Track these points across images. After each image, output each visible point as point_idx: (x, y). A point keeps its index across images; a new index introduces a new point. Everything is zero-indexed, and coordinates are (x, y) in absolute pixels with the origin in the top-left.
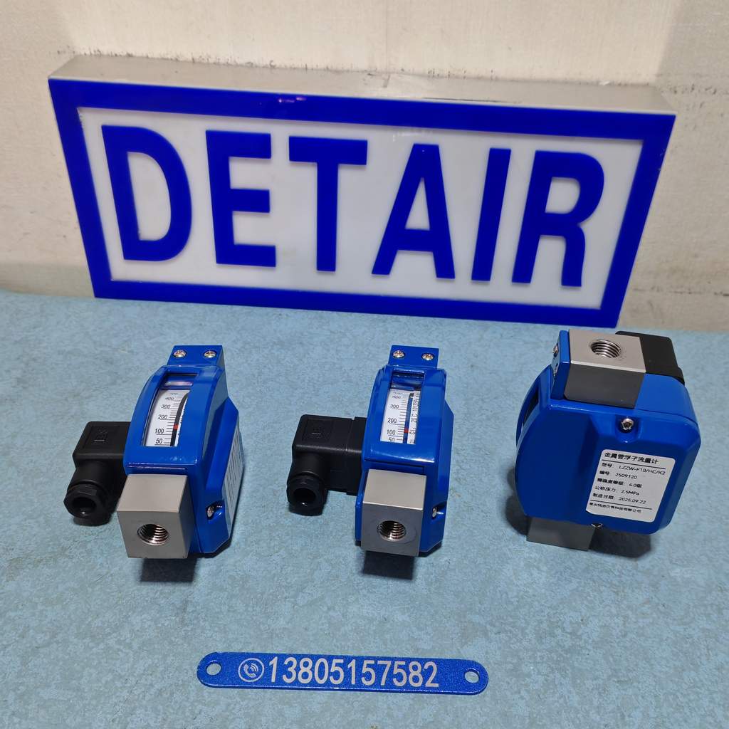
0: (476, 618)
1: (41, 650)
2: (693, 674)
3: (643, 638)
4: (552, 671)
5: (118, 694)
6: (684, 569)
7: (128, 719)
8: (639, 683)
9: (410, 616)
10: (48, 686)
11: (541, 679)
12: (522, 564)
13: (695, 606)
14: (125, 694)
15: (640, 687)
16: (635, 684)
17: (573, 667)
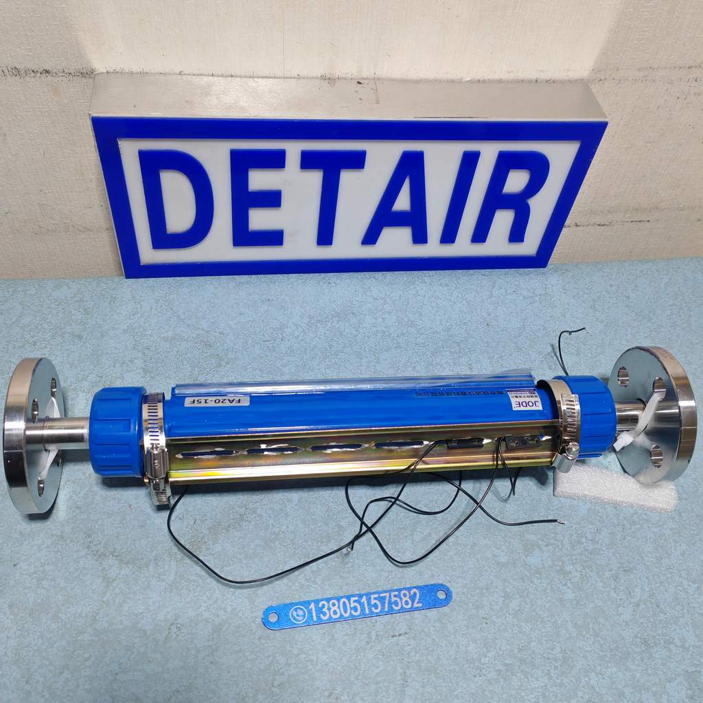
4: (585, 569)
11: (578, 574)
16: (634, 571)
17: (596, 564)
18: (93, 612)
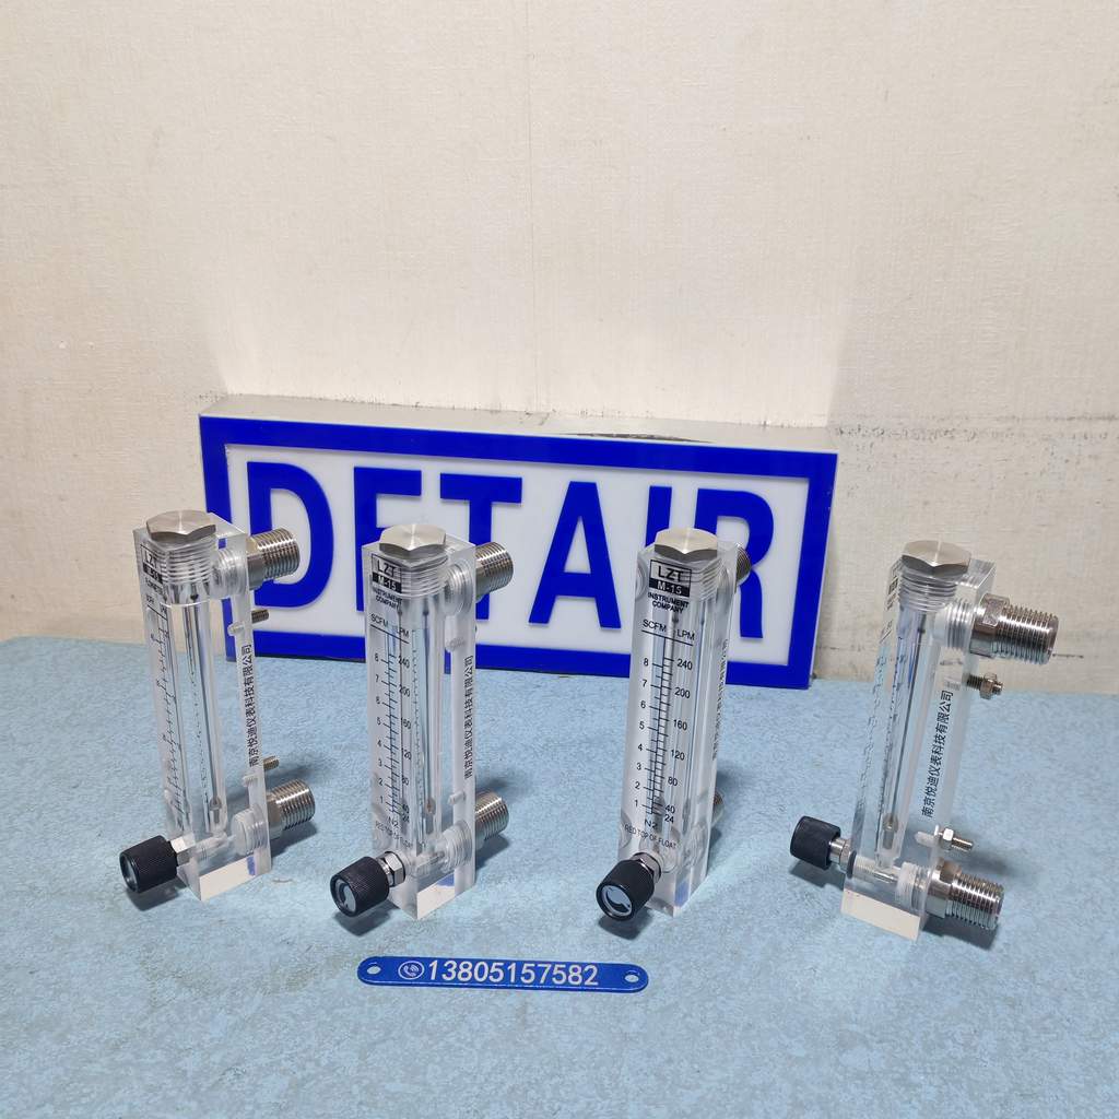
0: (854, 1027)
1: (377, 1046)
2: (1107, 1088)
3: (1046, 1053)
4: (947, 1084)
5: (468, 1090)
6: (1090, 983)
7: (484, 1112)
8: (1044, 1097)
9: (777, 1024)
10: (392, 1080)
11: (932, 1090)
12: (899, 974)
13: (1105, 1022)
14: (475, 1089)
15: (1047, 1100)
16: (1041, 1099)
17: (969, 1079)
18: (119, 1040)
